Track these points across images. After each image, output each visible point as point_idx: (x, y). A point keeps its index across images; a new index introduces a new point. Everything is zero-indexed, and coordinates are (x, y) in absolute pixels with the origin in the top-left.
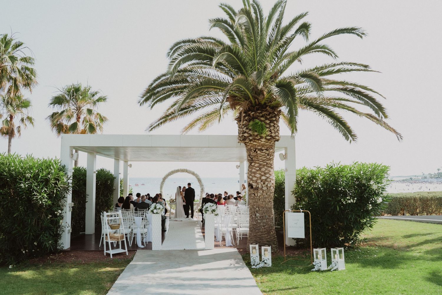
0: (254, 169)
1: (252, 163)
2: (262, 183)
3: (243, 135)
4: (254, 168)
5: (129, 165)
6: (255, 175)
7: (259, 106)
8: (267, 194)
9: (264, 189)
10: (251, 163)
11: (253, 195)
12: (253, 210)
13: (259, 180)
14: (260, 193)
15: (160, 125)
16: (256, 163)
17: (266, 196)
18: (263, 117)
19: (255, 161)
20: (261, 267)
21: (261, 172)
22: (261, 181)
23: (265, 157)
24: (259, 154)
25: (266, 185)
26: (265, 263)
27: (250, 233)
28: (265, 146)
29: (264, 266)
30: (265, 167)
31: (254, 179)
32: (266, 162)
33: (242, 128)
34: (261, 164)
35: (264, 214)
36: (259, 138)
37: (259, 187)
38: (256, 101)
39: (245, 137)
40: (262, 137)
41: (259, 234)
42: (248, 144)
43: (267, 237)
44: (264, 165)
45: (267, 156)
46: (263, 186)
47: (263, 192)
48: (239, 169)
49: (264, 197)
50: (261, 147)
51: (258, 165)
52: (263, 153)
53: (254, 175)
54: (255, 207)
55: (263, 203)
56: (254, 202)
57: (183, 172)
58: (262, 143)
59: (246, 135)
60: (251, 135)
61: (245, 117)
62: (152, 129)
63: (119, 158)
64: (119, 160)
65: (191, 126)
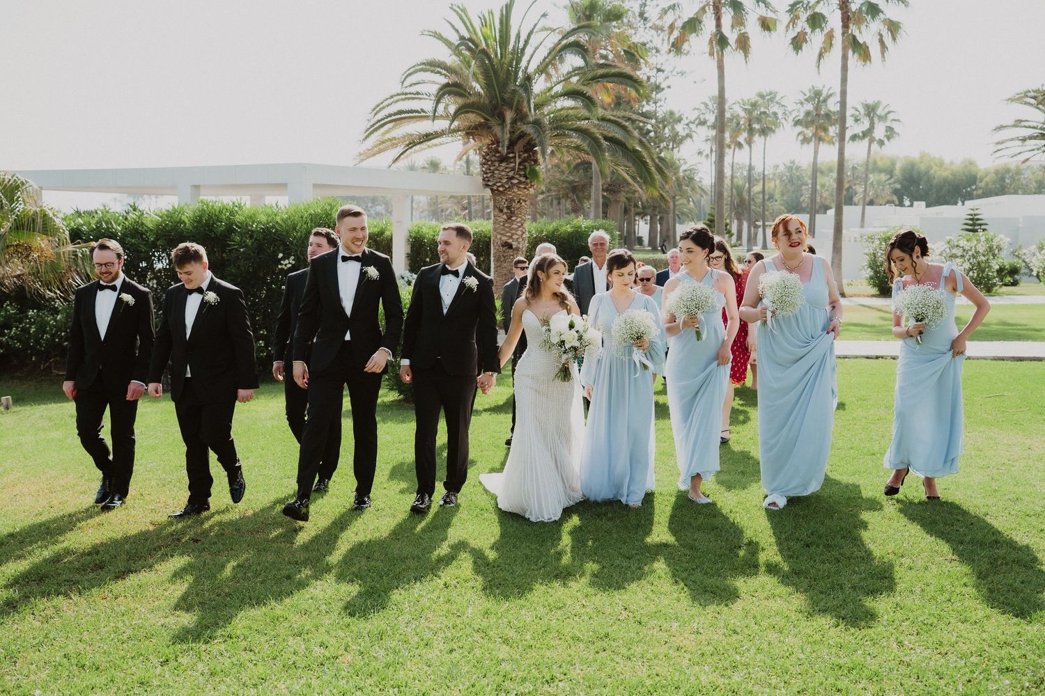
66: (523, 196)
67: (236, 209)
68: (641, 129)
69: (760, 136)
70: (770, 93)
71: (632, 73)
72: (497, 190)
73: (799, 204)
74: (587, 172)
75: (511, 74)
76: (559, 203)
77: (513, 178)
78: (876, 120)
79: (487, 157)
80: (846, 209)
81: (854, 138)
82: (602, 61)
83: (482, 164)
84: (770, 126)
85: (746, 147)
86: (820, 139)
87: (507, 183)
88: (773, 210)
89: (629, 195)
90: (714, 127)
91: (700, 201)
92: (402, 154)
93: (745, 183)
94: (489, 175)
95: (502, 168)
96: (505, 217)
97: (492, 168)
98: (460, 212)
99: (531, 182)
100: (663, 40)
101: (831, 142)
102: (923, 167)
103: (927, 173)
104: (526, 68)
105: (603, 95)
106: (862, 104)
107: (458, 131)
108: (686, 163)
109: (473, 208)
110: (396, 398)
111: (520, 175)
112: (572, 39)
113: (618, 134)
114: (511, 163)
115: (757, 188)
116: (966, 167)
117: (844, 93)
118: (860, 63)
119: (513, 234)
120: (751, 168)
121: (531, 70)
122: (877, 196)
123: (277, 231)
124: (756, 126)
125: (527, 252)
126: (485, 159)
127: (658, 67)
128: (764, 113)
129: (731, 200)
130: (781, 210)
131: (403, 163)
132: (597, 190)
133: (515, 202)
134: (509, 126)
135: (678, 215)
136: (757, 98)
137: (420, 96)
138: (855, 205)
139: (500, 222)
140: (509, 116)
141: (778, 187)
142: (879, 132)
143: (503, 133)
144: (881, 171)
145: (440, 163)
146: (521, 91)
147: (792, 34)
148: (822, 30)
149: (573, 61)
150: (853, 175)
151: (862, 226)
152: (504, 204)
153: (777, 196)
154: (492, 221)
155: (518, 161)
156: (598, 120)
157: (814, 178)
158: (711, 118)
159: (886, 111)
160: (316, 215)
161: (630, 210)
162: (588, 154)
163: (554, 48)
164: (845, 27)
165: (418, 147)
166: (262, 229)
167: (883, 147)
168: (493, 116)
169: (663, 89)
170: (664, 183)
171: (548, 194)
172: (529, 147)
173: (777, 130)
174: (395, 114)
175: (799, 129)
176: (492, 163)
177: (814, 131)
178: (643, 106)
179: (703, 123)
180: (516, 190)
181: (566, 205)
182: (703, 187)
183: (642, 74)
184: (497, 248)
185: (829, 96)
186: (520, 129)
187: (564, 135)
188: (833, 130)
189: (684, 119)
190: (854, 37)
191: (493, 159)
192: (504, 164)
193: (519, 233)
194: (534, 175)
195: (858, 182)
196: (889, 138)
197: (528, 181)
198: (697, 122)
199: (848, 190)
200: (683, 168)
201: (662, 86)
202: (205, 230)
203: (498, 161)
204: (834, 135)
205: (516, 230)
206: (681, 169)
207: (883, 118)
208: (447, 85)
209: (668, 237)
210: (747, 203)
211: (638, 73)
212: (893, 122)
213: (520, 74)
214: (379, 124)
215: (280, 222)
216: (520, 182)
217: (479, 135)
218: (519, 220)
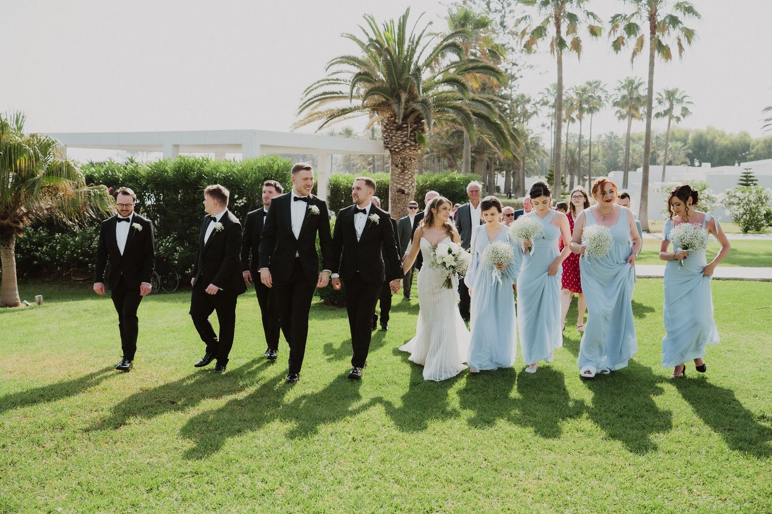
0: (407, 176)
1: (405, 170)
6: (408, 182)
11: (404, 200)
31: (407, 185)
66: (413, 155)
67: (205, 162)
68: (500, 107)
69: (588, 113)
70: (596, 82)
71: (494, 67)
72: (394, 151)
73: (616, 163)
74: (460, 138)
75: (406, 66)
76: (439, 161)
77: (406, 142)
78: (675, 103)
79: (388, 127)
80: (651, 168)
81: (658, 115)
82: (472, 58)
83: (384, 132)
84: (595, 106)
85: (577, 121)
86: (633, 116)
87: (401, 145)
88: (597, 168)
89: (491, 156)
90: (553, 106)
91: (542, 161)
92: (326, 123)
93: (577, 148)
94: (389, 140)
95: (398, 135)
96: (400, 170)
97: (390, 135)
98: (366, 166)
99: (419, 145)
100: (517, 42)
101: (641, 118)
102: (709, 138)
103: (712, 142)
104: (417, 62)
105: (473, 82)
106: (664, 90)
107: (366, 107)
108: (532, 133)
109: (376, 164)
110: (318, 302)
111: (411, 140)
112: (450, 41)
113: (484, 111)
114: (405, 131)
115: (585, 152)
116: (741, 137)
117: (651, 82)
118: (663, 60)
119: (405, 183)
120: (581, 137)
121: (420, 63)
122: (675, 158)
123: (234, 179)
124: (585, 106)
125: (415, 196)
126: (386, 128)
127: (514, 62)
128: (591, 96)
129: (566, 161)
130: (602, 168)
131: (326, 130)
132: (467, 151)
133: (407, 160)
134: (403, 104)
135: (526, 171)
136: (586, 86)
137: (339, 82)
138: (658, 165)
139: (396, 174)
140: (404, 96)
141: (600, 151)
142: (677, 111)
143: (399, 109)
144: (677, 140)
145: (353, 130)
146: (413, 78)
147: (613, 38)
148: (636, 36)
149: (452, 57)
150: (657, 143)
151: (663, 181)
152: (399, 161)
153: (600, 158)
154: (390, 173)
155: (410, 130)
156: (469, 100)
157: (628, 145)
158: (552, 100)
159: (682, 95)
160: (263, 167)
161: (491, 166)
162: (461, 125)
163: (437, 48)
164: (653, 33)
165: (337, 119)
166: (223, 177)
167: (679, 122)
168: (392, 97)
169: (517, 78)
170: (517, 148)
171: (431, 154)
172: (418, 120)
173: (601, 109)
174: (321, 95)
175: (617, 108)
176: (391, 131)
177: (628, 110)
178: (502, 91)
179: (546, 103)
180: (408, 151)
181: (444, 162)
182: (546, 151)
183: (501, 67)
184: (393, 193)
185: (640, 84)
186: (411, 106)
187: (444, 111)
188: (642, 110)
189: (532, 100)
190: (659, 42)
191: (392, 128)
192: (399, 132)
193: (410, 182)
194: (422, 140)
195: (660, 148)
196: (684, 115)
197: (417, 144)
198: (541, 103)
199: (653, 153)
200: (531, 136)
201: (516, 76)
202: (182, 177)
203: (395, 129)
204: (643, 113)
205: (408, 180)
206: (529, 137)
207: (680, 101)
208: (359, 74)
209: (519, 186)
210: (577, 162)
211: (499, 66)
212: (688, 104)
213: (412, 67)
214: (309, 102)
215: (236, 172)
216: (411, 145)
217: (382, 110)
218: (410, 173)
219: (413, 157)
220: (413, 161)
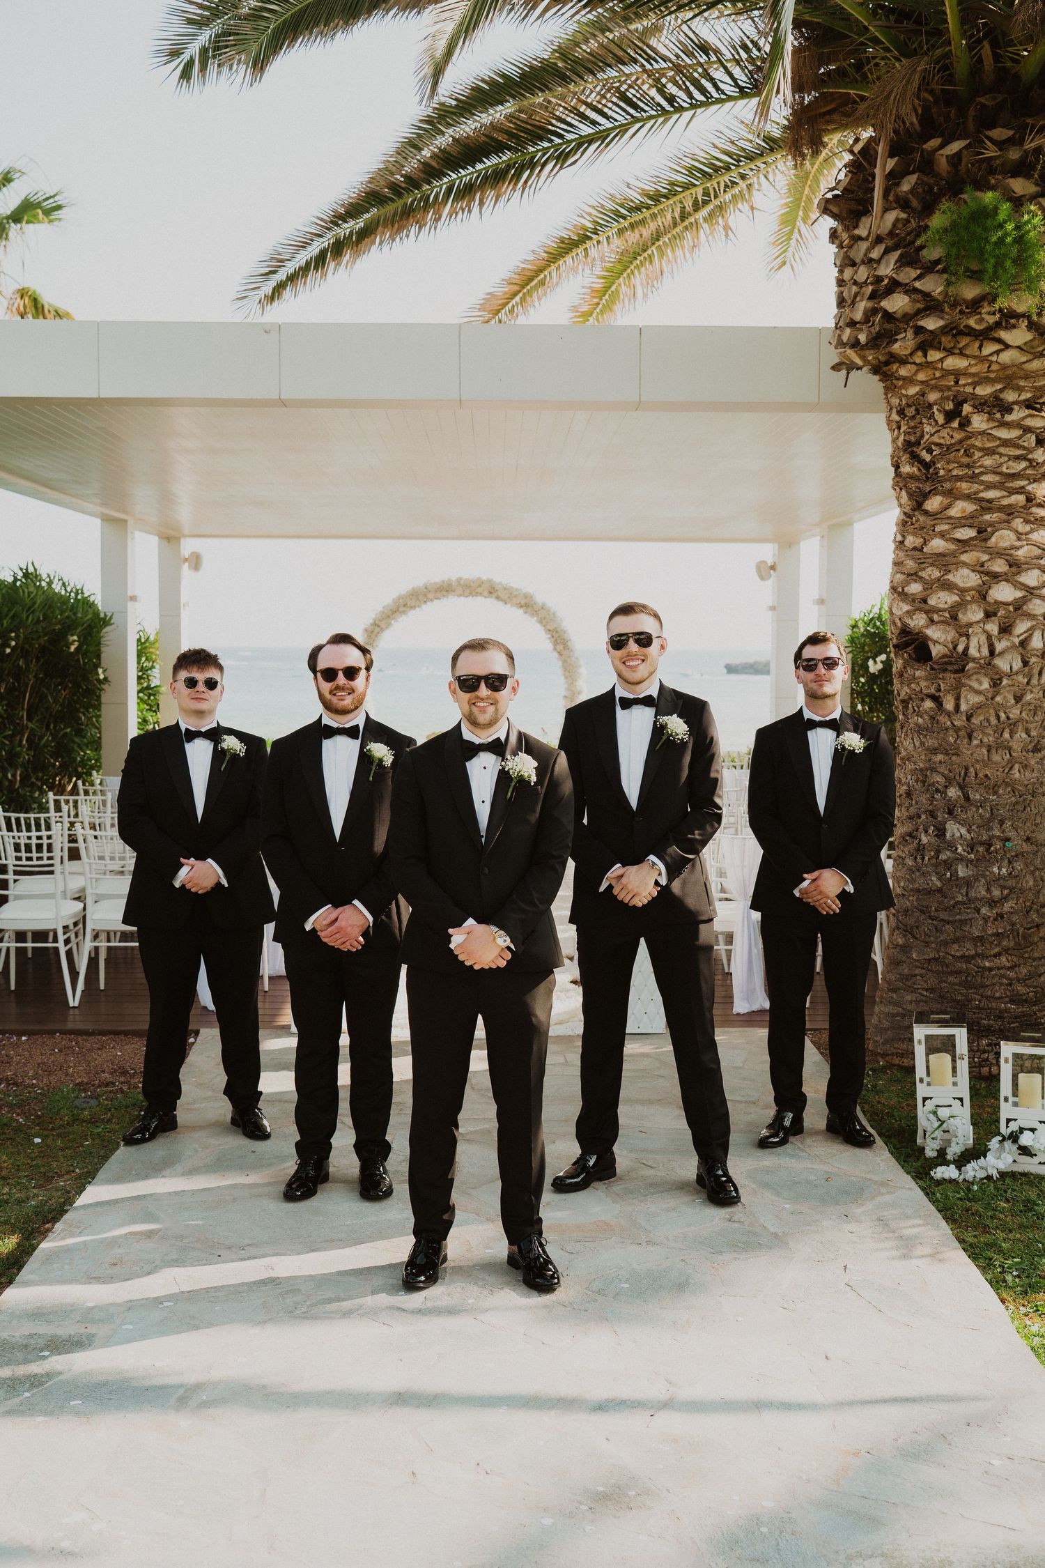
0: (942, 535)
1: (926, 496)
2: (993, 628)
3: (874, 311)
4: (938, 529)
5: (186, 560)
6: (950, 577)
7: (1000, 98)
8: (1018, 699)
9: (1002, 664)
10: (918, 501)
11: (929, 704)
12: (924, 799)
13: (974, 607)
14: (978, 692)
15: (332, 265)
16: (957, 499)
17: (1015, 713)
18: (1028, 176)
19: (947, 485)
20: (995, 1175)
21: (985, 557)
22: (989, 615)
23: (1017, 458)
24: (983, 433)
25: (1017, 641)
26: (1025, 1151)
27: (900, 941)
28: (1022, 383)
29: (1016, 1168)
30: (1018, 523)
31: (942, 599)
32: (1019, 491)
33: (871, 260)
34: (990, 501)
35: (995, 825)
36: (991, 320)
37: (973, 652)
38: (980, 60)
39: (888, 316)
40: (1009, 318)
41: (955, 949)
42: (904, 371)
43: (1011, 968)
44: (1010, 511)
45: (1030, 451)
46: (999, 647)
47: (996, 684)
48: (769, 583)
49: (1003, 716)
50: (999, 386)
51: (970, 507)
52: (1004, 424)
53: (936, 574)
54: (940, 779)
55: (996, 758)
56: (934, 751)
57: (471, 594)
58: (1006, 357)
59: (897, 303)
60: (931, 305)
61: (894, 178)
62: (279, 288)
63: (125, 512)
64: (125, 521)
65: (523, 287)
66: (982, 380)
111: (926, 264)
133: (934, 417)
180: (924, 349)
218: (960, 508)
219: (984, 391)
220: (979, 422)
